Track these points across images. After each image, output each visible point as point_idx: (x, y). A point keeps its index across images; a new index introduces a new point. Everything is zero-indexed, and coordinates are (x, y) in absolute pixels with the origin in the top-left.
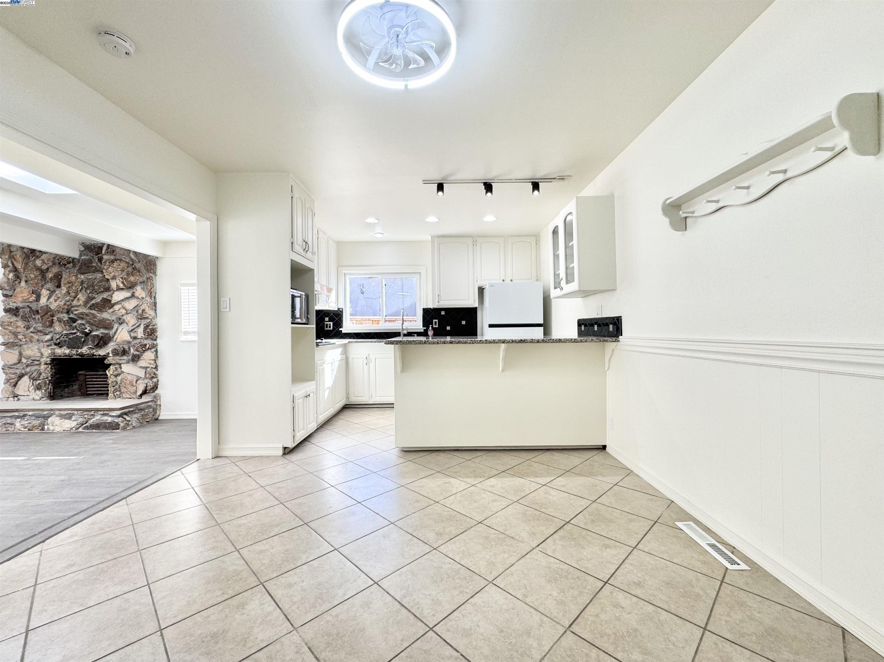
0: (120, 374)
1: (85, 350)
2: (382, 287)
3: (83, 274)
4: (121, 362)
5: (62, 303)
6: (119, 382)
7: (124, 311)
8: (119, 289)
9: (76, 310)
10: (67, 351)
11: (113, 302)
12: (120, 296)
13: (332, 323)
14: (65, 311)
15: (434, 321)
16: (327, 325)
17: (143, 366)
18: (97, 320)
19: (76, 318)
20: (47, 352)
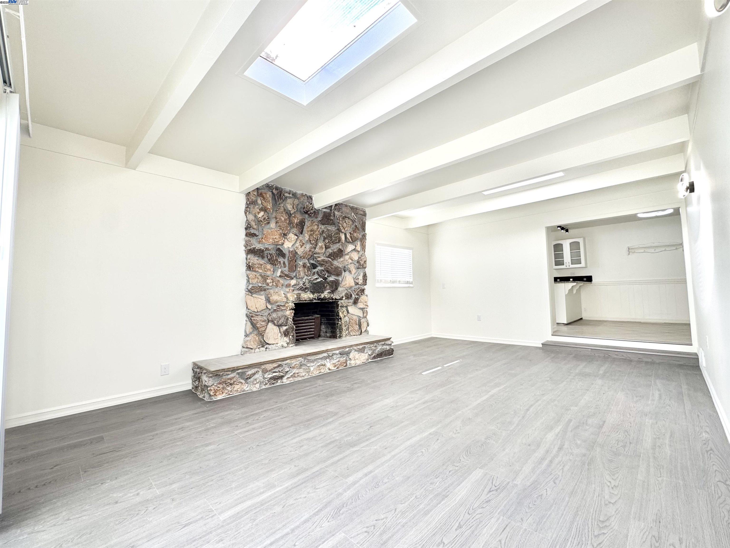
0: (347, 315)
3: (324, 225)
4: (348, 304)
5: (308, 249)
6: (348, 322)
8: (347, 242)
9: (319, 257)
10: (311, 296)
11: (344, 252)
12: (350, 248)
14: (308, 257)
17: (361, 307)
18: (333, 267)
19: (318, 265)
20: (292, 297)
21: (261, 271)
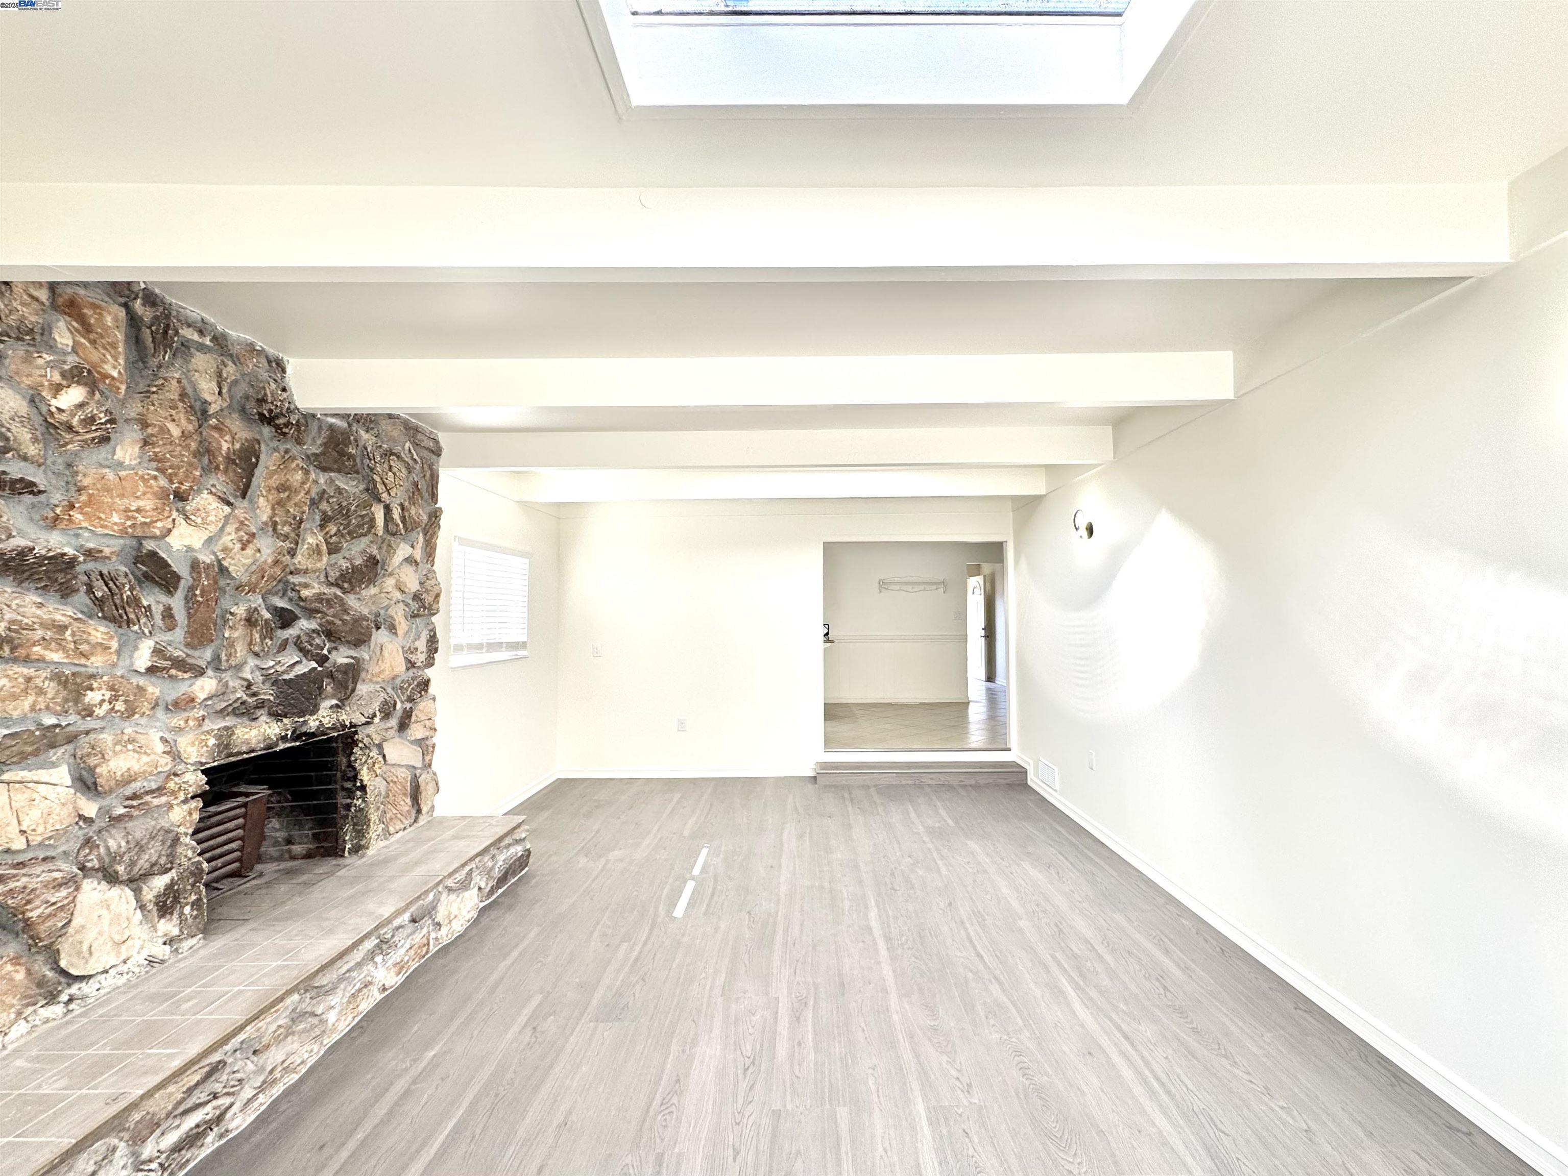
1: (326, 716)
3: (324, 470)
4: (388, 734)
5: (267, 557)
6: (383, 794)
9: (306, 586)
10: (275, 730)
17: (419, 737)
18: (348, 618)
19: (297, 611)
21: (57, 657)
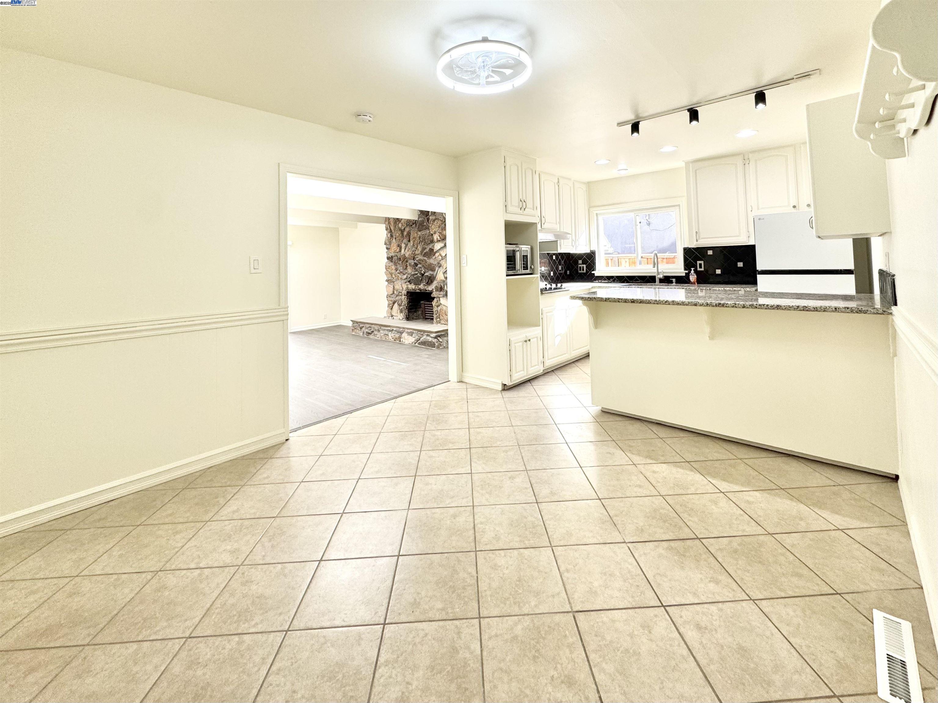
0: (440, 305)
1: (421, 286)
2: (636, 225)
3: (420, 231)
4: (440, 296)
5: (411, 253)
6: (439, 311)
7: (440, 257)
8: (438, 241)
9: (417, 257)
10: (414, 287)
11: (435, 251)
12: (438, 246)
13: (585, 266)
14: (412, 258)
15: (698, 262)
16: (580, 267)
18: (427, 264)
20: (405, 287)
21: (389, 270)
